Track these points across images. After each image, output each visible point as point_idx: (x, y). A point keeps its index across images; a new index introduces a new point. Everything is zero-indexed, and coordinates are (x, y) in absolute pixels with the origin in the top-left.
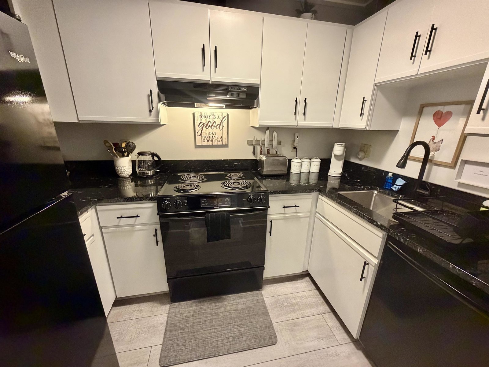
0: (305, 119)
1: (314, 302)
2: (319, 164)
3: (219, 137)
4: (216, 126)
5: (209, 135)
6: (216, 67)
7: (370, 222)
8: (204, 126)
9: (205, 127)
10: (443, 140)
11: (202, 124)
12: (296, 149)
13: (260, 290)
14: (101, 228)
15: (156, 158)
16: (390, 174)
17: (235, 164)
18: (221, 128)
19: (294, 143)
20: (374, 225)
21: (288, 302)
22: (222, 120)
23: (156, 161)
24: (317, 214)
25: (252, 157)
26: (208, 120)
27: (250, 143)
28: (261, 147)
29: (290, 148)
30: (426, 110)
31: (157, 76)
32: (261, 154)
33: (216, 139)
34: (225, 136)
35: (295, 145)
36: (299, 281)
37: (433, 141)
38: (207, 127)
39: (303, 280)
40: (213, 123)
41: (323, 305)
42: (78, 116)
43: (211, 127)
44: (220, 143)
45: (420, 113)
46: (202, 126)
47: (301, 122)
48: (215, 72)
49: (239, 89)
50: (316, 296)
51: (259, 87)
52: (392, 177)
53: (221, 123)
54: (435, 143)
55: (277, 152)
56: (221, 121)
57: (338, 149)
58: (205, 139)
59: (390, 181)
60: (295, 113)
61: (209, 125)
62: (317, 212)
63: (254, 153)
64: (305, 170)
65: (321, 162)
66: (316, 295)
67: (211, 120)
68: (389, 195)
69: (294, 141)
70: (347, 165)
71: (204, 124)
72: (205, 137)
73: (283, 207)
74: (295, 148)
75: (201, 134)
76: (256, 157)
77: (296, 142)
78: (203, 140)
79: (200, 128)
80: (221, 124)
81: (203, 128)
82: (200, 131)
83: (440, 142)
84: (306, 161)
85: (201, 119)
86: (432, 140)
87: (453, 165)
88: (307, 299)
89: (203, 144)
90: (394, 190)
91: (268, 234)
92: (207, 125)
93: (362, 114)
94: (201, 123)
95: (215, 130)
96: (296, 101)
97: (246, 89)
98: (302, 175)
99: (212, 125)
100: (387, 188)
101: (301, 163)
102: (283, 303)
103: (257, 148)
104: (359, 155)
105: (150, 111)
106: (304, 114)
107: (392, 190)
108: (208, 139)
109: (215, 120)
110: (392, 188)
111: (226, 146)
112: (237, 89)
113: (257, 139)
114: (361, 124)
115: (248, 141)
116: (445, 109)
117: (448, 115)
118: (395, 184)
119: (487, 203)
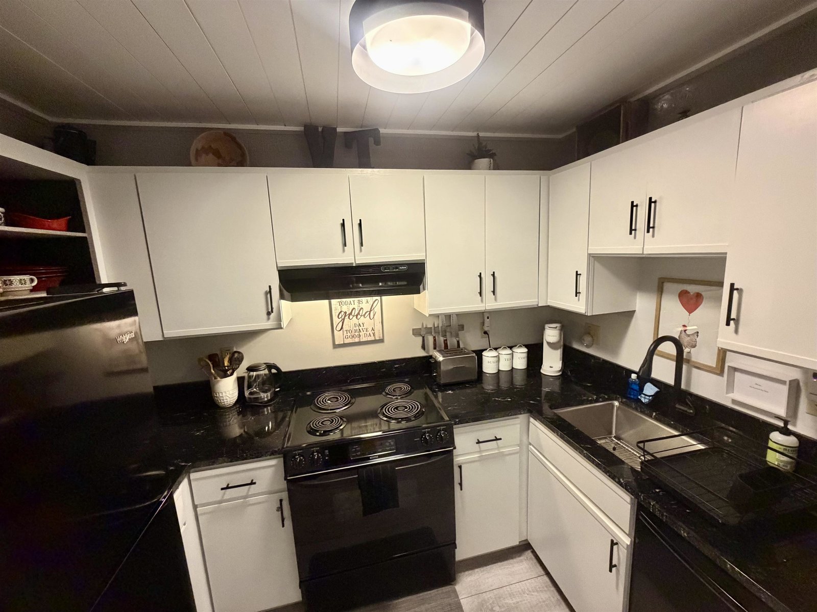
0: (496, 300)
1: (544, 602)
2: (525, 355)
3: (370, 329)
4: (363, 314)
5: (354, 328)
6: (362, 244)
7: (609, 476)
8: (345, 316)
9: (347, 317)
10: (698, 332)
11: (343, 313)
12: (488, 335)
13: (452, 583)
14: (195, 507)
15: (274, 371)
16: (633, 375)
17: (396, 366)
18: (372, 317)
19: (484, 325)
20: (615, 481)
21: (500, 605)
22: (372, 305)
23: (274, 374)
24: (531, 446)
25: (422, 353)
26: (351, 307)
27: (416, 332)
28: (434, 337)
29: (479, 333)
30: (667, 286)
31: (278, 266)
32: (435, 348)
33: (365, 332)
34: (378, 327)
35: (486, 329)
36: (515, 560)
37: (685, 332)
38: (351, 317)
39: (522, 558)
40: (360, 310)
41: (559, 605)
42: (164, 332)
43: (357, 316)
44: (372, 338)
45: (660, 291)
46: (343, 316)
47: (490, 304)
48: (361, 251)
49: (397, 268)
50: (546, 589)
51: (424, 263)
52: (637, 380)
53: (371, 309)
54: (689, 336)
55: (458, 342)
56: (372, 307)
57: (551, 334)
58: (349, 334)
59: (636, 387)
60: (480, 293)
61: (353, 314)
62: (530, 444)
63: (423, 347)
64: (505, 366)
65: (528, 353)
66: (546, 587)
67: (356, 306)
68: (636, 409)
69: (483, 324)
70: (569, 355)
71: (346, 313)
72: (348, 332)
73: (477, 443)
74: (485, 333)
75: (342, 328)
76: (428, 352)
77: (486, 325)
78: (344, 336)
79: (341, 319)
80: (371, 311)
81: (344, 319)
82: (341, 323)
83: (695, 335)
84: (505, 352)
85: (341, 307)
86: (683, 331)
87: (719, 371)
88: (532, 595)
89: (345, 342)
90: (644, 401)
91: (457, 487)
92: (350, 314)
93: (577, 293)
94: (341, 312)
95: (362, 320)
96: (480, 276)
97: (405, 268)
98: (502, 377)
99: (359, 314)
100: (632, 397)
101: (498, 357)
102: (492, 608)
103: (428, 340)
104: (583, 340)
105: (269, 314)
106: (494, 292)
107: (640, 400)
108: (353, 333)
109: (361, 306)
110: (639, 397)
111: (381, 341)
112: (393, 269)
113: (426, 325)
114: (578, 306)
115: (413, 330)
116: (692, 289)
117: (699, 296)
118: (644, 393)
119: (775, 436)
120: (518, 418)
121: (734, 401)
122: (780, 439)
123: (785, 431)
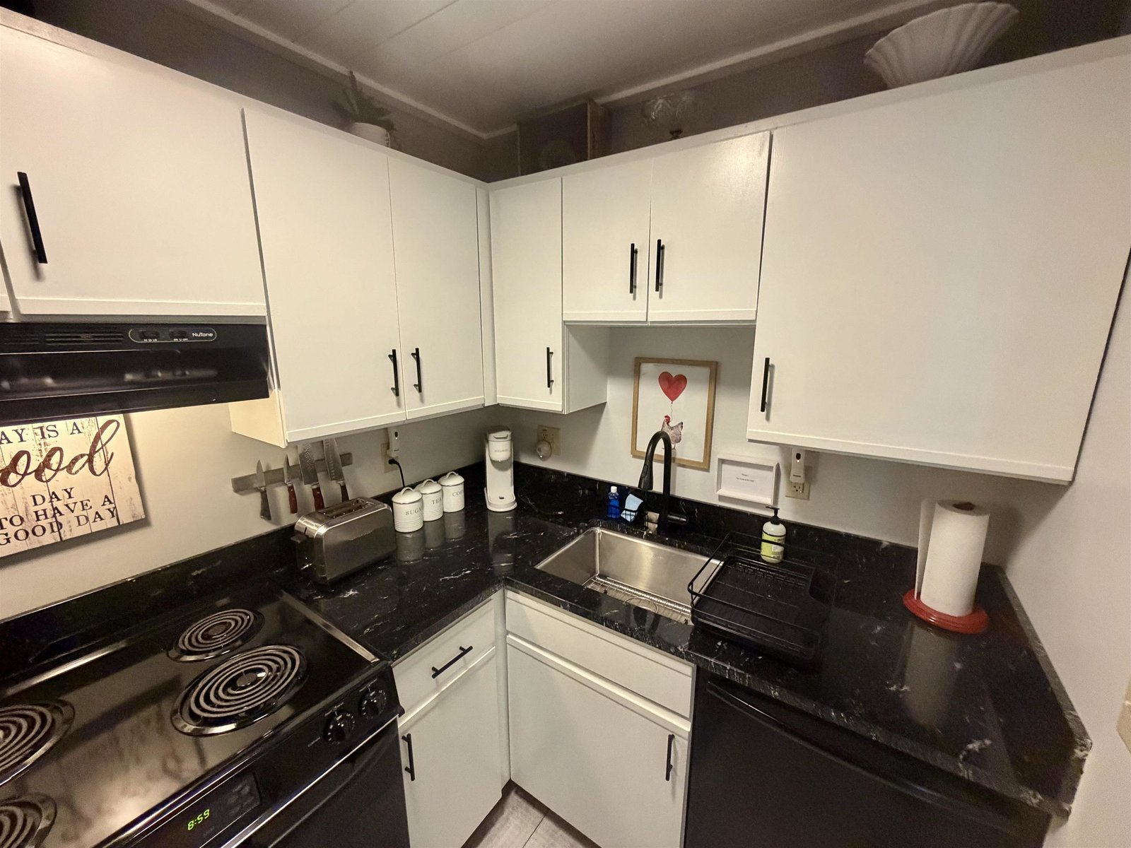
0: (422, 400)
2: (461, 488)
6: (39, 257)
7: (660, 648)
10: (682, 423)
12: (398, 464)
16: (614, 489)
17: (195, 574)
19: (388, 448)
20: (670, 653)
24: (510, 636)
25: (265, 527)
27: (241, 485)
28: (291, 489)
29: (380, 463)
30: (646, 368)
32: (294, 509)
35: (394, 455)
37: (668, 424)
45: (637, 374)
47: (412, 408)
48: (36, 276)
49: (183, 335)
51: (265, 326)
52: (617, 494)
54: (672, 428)
55: (344, 488)
57: (499, 448)
59: (616, 503)
60: (396, 390)
62: (508, 633)
63: (266, 513)
64: (432, 514)
65: (465, 483)
68: (622, 532)
69: (388, 446)
70: (524, 477)
73: (434, 676)
74: (392, 461)
76: (277, 521)
77: (394, 446)
83: (680, 427)
84: (431, 489)
86: (666, 423)
87: (705, 466)
90: (629, 520)
91: (406, 776)
93: (550, 382)
96: (393, 356)
97: (211, 335)
98: (429, 531)
100: (614, 517)
101: (420, 500)
103: (274, 496)
104: (540, 450)
106: (419, 387)
107: (625, 520)
110: (622, 515)
111: (141, 523)
112: (173, 337)
113: (268, 466)
114: (552, 401)
115: (235, 481)
116: (674, 371)
117: (682, 380)
118: (626, 508)
119: (769, 527)
120: (491, 600)
121: (721, 498)
122: (772, 529)
123: (776, 521)
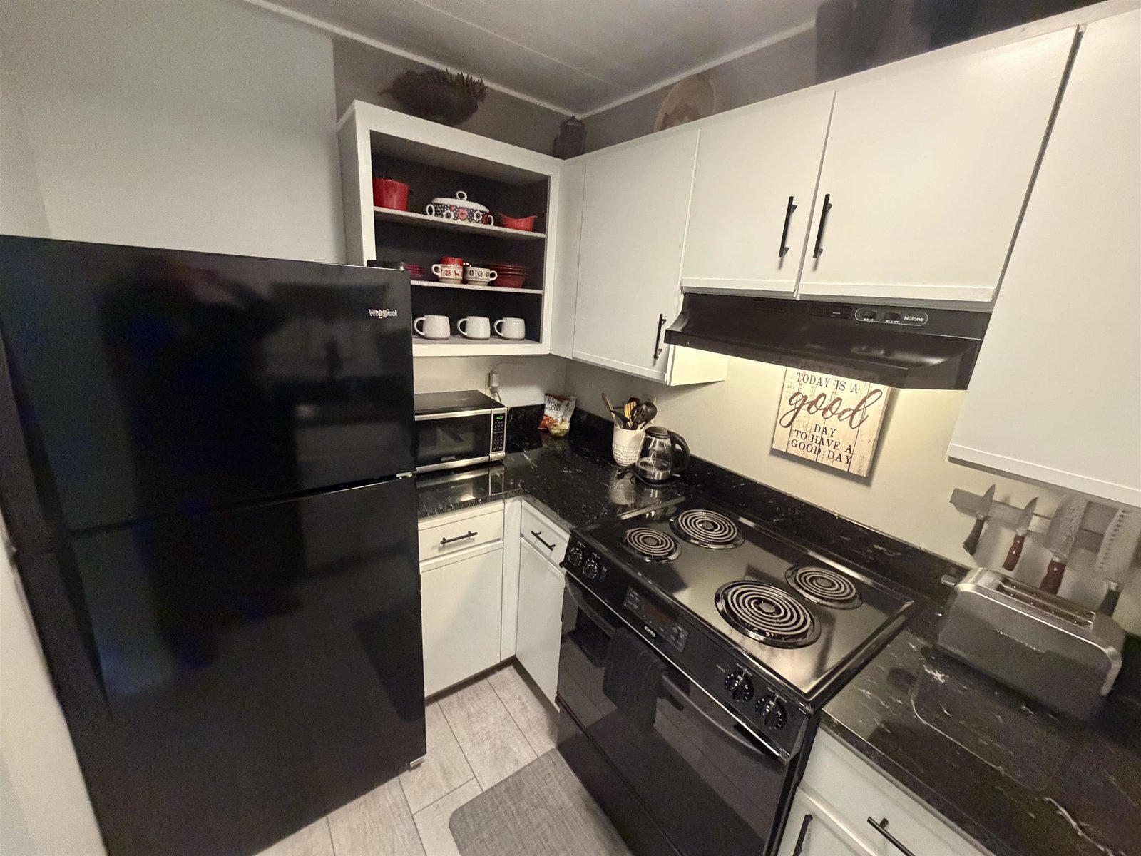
3: (843, 447)
4: (839, 411)
5: (813, 433)
6: (818, 251)
8: (803, 404)
9: (805, 407)
11: (800, 397)
15: (678, 447)
18: (855, 423)
22: (864, 400)
26: (819, 390)
27: (961, 500)
28: (1019, 542)
32: (1010, 564)
33: (831, 448)
34: (865, 451)
38: (813, 409)
40: (834, 402)
43: (825, 411)
44: (843, 466)
46: (800, 403)
49: (895, 317)
51: (987, 315)
53: (859, 406)
55: (1113, 595)
56: (861, 403)
58: (799, 440)
61: (818, 405)
63: (973, 544)
67: (828, 392)
71: (805, 398)
72: (799, 435)
75: (790, 424)
78: (791, 439)
79: (793, 407)
80: (855, 412)
81: (799, 409)
82: (792, 414)
85: (801, 385)
89: (789, 451)
92: (813, 403)
94: (798, 394)
95: (833, 422)
97: (922, 320)
99: (830, 407)
103: (996, 535)
108: (807, 442)
109: (840, 394)
111: (866, 481)
112: (886, 319)
113: (1003, 498)
115: (957, 491)
